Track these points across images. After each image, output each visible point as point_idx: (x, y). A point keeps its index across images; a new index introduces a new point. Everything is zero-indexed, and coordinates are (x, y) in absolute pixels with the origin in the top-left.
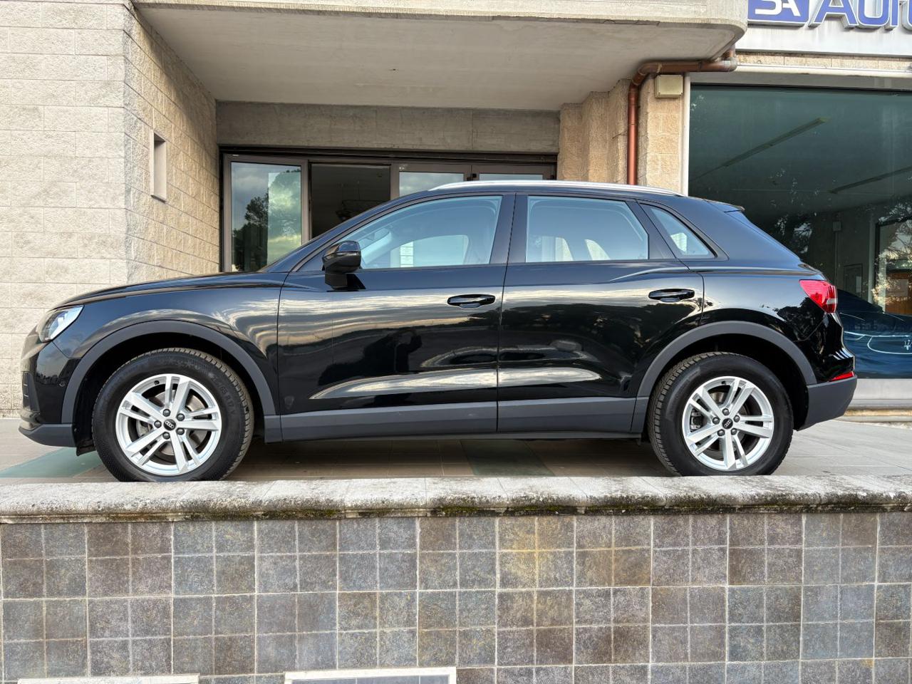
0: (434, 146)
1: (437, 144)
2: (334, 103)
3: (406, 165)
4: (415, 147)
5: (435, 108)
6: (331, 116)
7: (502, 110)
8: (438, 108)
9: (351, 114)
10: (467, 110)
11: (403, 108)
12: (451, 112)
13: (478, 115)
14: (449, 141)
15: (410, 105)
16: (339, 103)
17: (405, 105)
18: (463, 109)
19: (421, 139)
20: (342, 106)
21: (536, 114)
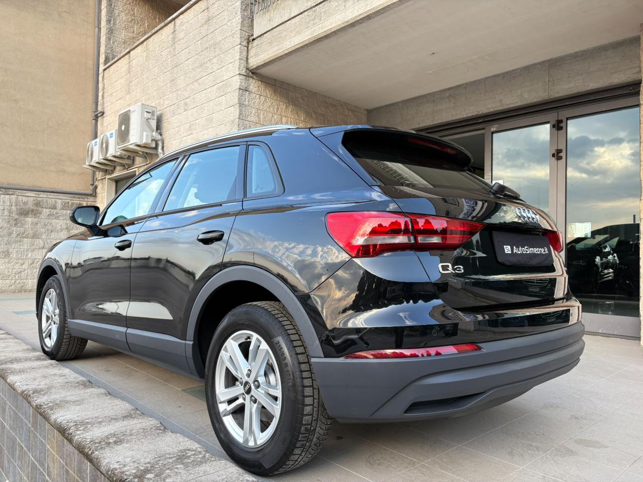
0: (512, 104)
1: (515, 101)
2: (435, 91)
3: (497, 125)
4: (496, 109)
5: (513, 70)
6: (433, 101)
7: (580, 52)
8: (517, 69)
9: (448, 95)
10: (542, 63)
11: (487, 78)
12: (528, 69)
13: (553, 65)
14: (526, 96)
15: (492, 75)
16: (438, 90)
17: (488, 76)
18: (539, 63)
19: (501, 101)
20: (441, 91)
21: (616, 46)
